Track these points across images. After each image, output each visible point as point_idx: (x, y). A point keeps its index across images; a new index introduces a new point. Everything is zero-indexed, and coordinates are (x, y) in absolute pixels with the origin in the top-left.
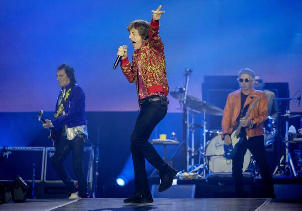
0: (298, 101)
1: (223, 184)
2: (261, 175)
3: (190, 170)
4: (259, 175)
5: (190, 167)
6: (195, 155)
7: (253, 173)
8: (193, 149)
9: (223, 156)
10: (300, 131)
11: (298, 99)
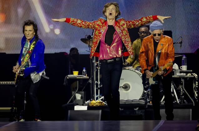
0: (180, 44)
1: (123, 109)
2: (152, 102)
3: (97, 99)
4: (151, 102)
5: (97, 96)
6: (100, 87)
7: (146, 100)
8: (99, 83)
9: (123, 87)
10: (181, 68)
11: (180, 43)
